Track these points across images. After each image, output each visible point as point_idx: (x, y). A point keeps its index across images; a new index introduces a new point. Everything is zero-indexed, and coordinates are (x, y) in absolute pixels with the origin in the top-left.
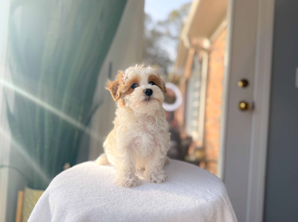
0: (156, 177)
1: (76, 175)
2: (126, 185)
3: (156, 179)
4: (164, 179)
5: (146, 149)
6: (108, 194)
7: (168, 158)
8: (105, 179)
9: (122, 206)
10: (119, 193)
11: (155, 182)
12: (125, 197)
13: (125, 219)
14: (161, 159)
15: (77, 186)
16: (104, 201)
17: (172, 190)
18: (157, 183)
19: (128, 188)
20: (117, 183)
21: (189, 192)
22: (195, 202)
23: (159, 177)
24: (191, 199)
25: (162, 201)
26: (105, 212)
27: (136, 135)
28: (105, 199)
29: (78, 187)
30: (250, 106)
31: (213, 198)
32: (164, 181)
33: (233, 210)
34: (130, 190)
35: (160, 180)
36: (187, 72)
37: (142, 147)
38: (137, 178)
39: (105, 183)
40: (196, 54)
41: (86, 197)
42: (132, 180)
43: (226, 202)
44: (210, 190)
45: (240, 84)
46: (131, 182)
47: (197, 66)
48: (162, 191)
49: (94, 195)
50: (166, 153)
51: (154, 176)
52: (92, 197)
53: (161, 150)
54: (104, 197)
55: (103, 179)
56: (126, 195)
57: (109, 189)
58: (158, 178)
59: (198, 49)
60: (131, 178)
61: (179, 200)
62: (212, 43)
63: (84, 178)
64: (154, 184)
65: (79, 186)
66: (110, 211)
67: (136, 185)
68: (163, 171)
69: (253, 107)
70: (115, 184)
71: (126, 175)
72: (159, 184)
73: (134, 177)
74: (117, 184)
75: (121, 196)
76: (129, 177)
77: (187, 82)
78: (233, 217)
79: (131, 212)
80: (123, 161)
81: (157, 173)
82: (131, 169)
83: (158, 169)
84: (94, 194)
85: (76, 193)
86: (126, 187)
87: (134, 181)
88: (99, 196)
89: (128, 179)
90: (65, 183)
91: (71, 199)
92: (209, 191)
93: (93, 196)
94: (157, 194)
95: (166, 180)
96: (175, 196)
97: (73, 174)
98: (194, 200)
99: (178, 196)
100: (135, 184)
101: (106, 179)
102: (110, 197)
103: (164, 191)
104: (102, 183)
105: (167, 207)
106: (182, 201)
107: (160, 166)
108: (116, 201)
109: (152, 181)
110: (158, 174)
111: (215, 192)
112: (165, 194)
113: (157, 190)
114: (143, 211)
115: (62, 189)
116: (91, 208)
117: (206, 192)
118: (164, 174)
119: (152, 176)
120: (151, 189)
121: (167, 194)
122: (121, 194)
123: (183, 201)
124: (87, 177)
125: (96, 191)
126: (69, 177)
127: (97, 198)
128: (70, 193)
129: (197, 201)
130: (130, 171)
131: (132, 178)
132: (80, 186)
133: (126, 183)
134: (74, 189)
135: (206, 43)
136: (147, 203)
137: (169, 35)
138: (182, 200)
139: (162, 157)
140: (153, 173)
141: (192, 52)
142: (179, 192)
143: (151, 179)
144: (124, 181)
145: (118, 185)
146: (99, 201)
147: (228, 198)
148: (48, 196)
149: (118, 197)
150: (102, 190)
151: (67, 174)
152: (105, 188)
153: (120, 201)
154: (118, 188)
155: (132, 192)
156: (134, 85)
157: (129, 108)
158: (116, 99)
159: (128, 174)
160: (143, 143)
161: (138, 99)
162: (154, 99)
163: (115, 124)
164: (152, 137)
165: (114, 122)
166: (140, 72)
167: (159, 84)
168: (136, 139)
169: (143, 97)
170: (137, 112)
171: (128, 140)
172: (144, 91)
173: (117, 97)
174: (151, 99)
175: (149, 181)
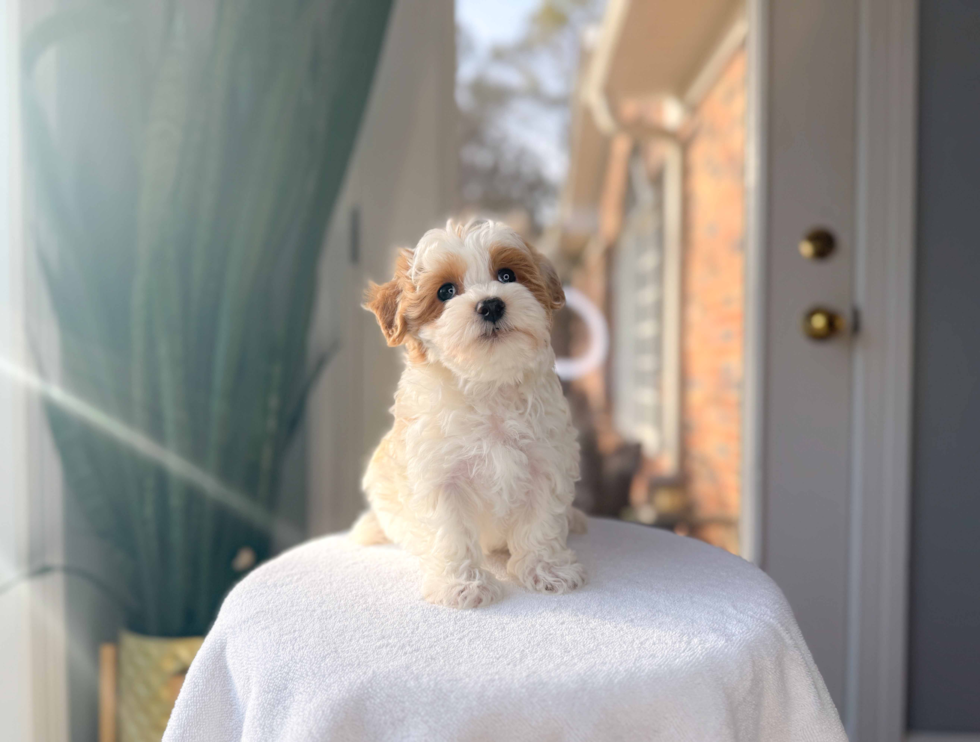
0: (550, 572)
1: (295, 578)
2: (459, 599)
3: (550, 579)
4: (580, 580)
5: (505, 496)
6: (409, 631)
8: (389, 585)
9: (459, 664)
10: (442, 627)
11: (550, 589)
12: (464, 636)
13: (475, 703)
14: (557, 518)
15: (308, 613)
17: (609, 612)
18: (556, 592)
19: (467, 608)
20: (429, 595)
21: (667, 615)
22: (689, 643)
23: (561, 574)
24: (677, 635)
25: (584, 645)
26: (412, 683)
27: (473, 453)
28: (403, 646)
29: (311, 615)
30: (845, 321)
31: (749, 629)
32: (580, 583)
33: (814, 667)
34: (473, 614)
35: (566, 581)
36: (609, 221)
37: (495, 489)
38: (490, 577)
39: (391, 597)
40: (637, 151)
41: (343, 642)
42: (476, 583)
43: (789, 641)
44: (735, 607)
45: (806, 249)
46: (476, 591)
47: (645, 195)
48: (577, 615)
49: (367, 636)
51: (544, 569)
52: (361, 641)
53: (553, 491)
54: (399, 641)
55: (384, 585)
56: (467, 631)
57: (409, 616)
58: (557, 577)
59: (642, 133)
60: (471, 577)
61: (637, 642)
62: (693, 110)
63: (325, 587)
64: (546, 595)
65: (314, 611)
66: (425, 680)
67: (492, 599)
68: (568, 554)
69: (856, 327)
70: (423, 599)
71: (455, 570)
72: (563, 594)
73: (481, 574)
74: (430, 600)
75: (452, 634)
76: (465, 576)
77: (610, 255)
78: (816, 688)
79: (493, 680)
80: (440, 532)
81: (550, 561)
82: (468, 549)
83: (552, 548)
84: (366, 633)
85: (308, 631)
87: (482, 588)
88: (384, 637)
89: (463, 580)
90: (268, 603)
91: (299, 650)
92: (731, 610)
93: (366, 640)
94: (563, 623)
95: (583, 580)
96: (622, 629)
97: (288, 576)
98: (685, 639)
99: (633, 630)
100: (487, 597)
102: (416, 637)
103: (584, 613)
104: (384, 599)
105: (604, 663)
106: (648, 643)
107: (556, 539)
108: (439, 648)
109: (541, 586)
110: (555, 563)
111: (751, 613)
112: (588, 623)
113: (561, 613)
114: (528, 676)
115: (262, 622)
116: (365, 673)
117: (722, 613)
118: (575, 562)
119: (539, 571)
120: (540, 611)
121: (594, 623)
122: (451, 628)
123: (651, 641)
124: (331, 584)
125: (370, 624)
126: (275, 585)
127: (378, 644)
128: (290, 632)
129: (695, 640)
130: (465, 557)
131: (474, 577)
132: (319, 611)
133: (459, 595)
134: (299, 620)
135: (672, 114)
136: (536, 652)
137: (535, 93)
138: (647, 639)
139: (561, 510)
140: (540, 561)
141: (621, 147)
142: (633, 617)
143: (536, 581)
146: (387, 653)
147: (795, 629)
148: (223, 648)
149: (442, 636)
150: (388, 620)
151: (268, 577)
152: (395, 613)
153: (451, 649)
154: (436, 612)
155: (484, 622)
156: (446, 288)
157: (438, 365)
158: (392, 339)
159: (461, 567)
160: (496, 478)
161: (461, 338)
162: (511, 330)
163: (395, 416)
164: (524, 457)
165: (394, 410)
166: (462, 244)
167: (528, 276)
168: (472, 465)
169: (474, 327)
170: (466, 376)
171: (445, 466)
172: (476, 308)
173: (396, 334)
174: (501, 333)
175: (530, 587)
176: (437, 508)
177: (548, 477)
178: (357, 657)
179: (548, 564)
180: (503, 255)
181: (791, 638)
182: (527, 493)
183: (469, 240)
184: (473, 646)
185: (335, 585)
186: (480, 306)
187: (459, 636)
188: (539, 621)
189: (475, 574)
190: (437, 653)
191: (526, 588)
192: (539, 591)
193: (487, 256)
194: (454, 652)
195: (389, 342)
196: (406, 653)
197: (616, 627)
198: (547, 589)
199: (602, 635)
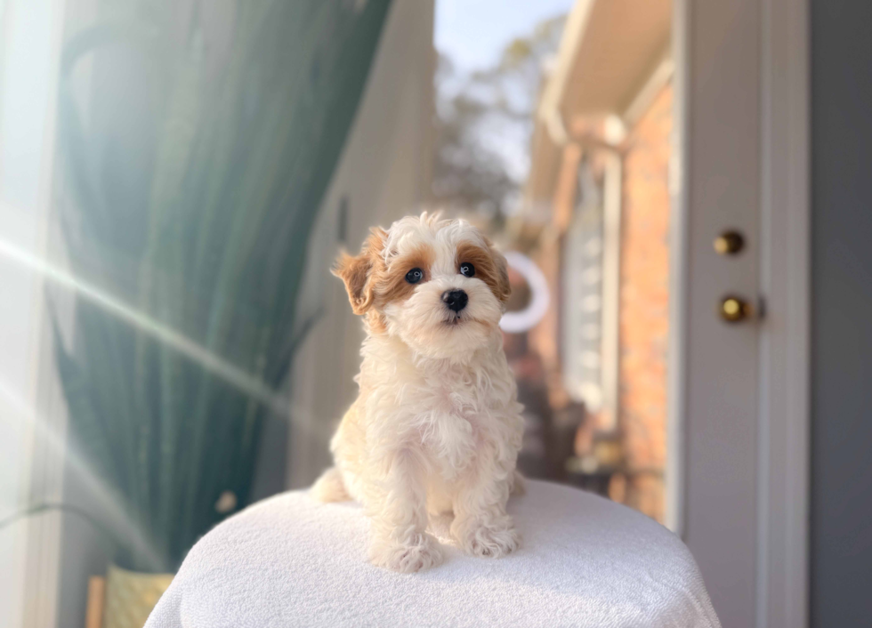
0: (489, 538)
1: (255, 535)
2: (401, 563)
3: (488, 544)
4: (514, 544)
5: (452, 460)
6: (351, 595)
7: (520, 476)
8: (340, 546)
10: (382, 591)
11: (487, 553)
12: (401, 602)
14: (499, 484)
15: (260, 573)
16: (340, 617)
17: (537, 579)
18: (492, 556)
19: (408, 572)
20: (374, 558)
21: (590, 581)
22: (607, 612)
23: (497, 539)
24: (597, 604)
25: (511, 614)
27: (423, 421)
28: (343, 611)
29: (263, 575)
31: (663, 599)
34: (413, 579)
35: (501, 546)
37: (443, 454)
38: (433, 543)
39: (340, 558)
41: (287, 605)
42: (419, 547)
43: (699, 609)
44: (651, 575)
46: (418, 556)
48: (508, 581)
49: (311, 600)
50: (513, 465)
51: (482, 533)
52: (305, 604)
53: (496, 457)
54: (340, 605)
55: (335, 545)
56: (405, 596)
57: (353, 578)
58: (494, 541)
60: (414, 542)
61: (560, 610)
63: (280, 546)
64: (482, 560)
65: (266, 569)
67: (432, 563)
68: (506, 519)
70: (369, 561)
71: (400, 535)
72: (498, 558)
73: (424, 539)
74: (374, 562)
75: (390, 599)
76: (409, 540)
77: (562, 241)
81: (489, 527)
82: (414, 514)
83: (493, 514)
84: (311, 596)
85: (257, 591)
86: (402, 569)
87: (424, 553)
88: (326, 601)
89: (406, 545)
90: (225, 560)
91: (245, 611)
92: (647, 578)
93: (309, 602)
94: (494, 589)
95: (517, 544)
96: (548, 596)
98: (604, 607)
99: (558, 597)
100: (428, 560)
101: (343, 546)
102: (356, 602)
103: (515, 579)
104: (332, 560)
106: (570, 612)
107: (497, 504)
108: (376, 615)
109: (478, 550)
110: (493, 530)
112: (517, 589)
113: (494, 578)
115: (217, 580)
117: (639, 580)
118: (512, 527)
119: (478, 537)
120: (475, 576)
121: (523, 590)
122: (390, 593)
123: (573, 610)
125: (316, 586)
127: (320, 608)
128: (240, 592)
129: (613, 610)
130: (411, 522)
131: (418, 542)
132: (270, 571)
133: (401, 559)
134: (251, 579)
136: (466, 620)
138: (570, 607)
139: (502, 476)
140: (480, 526)
142: (559, 584)
143: (475, 545)
144: (396, 551)
145: (377, 566)
146: (327, 618)
147: (705, 597)
148: (178, 604)
149: (381, 601)
150: (332, 583)
151: (230, 532)
152: (341, 575)
153: (388, 615)
154: (378, 576)
155: (422, 586)
156: (414, 273)
157: (397, 338)
158: (359, 308)
159: (406, 532)
160: (441, 444)
161: (426, 320)
162: (470, 319)
163: (360, 385)
164: (469, 426)
165: (359, 379)
166: (433, 235)
167: (486, 272)
168: (423, 432)
169: (439, 312)
170: (421, 353)
171: (399, 433)
172: (442, 296)
173: (364, 305)
174: (461, 321)
175: (468, 551)
176: (390, 471)
177: (493, 446)
178: (299, 620)
179: (487, 529)
180: (468, 251)
181: (702, 606)
182: (473, 459)
183: (441, 236)
184: (408, 612)
185: (289, 544)
186: (446, 296)
187: (397, 601)
188: (473, 587)
189: (418, 538)
190: (375, 619)
191: (465, 551)
192: (476, 555)
193: (455, 250)
194: (390, 618)
195: (355, 310)
196: (344, 618)
197: (542, 594)
198: (484, 553)
199: (529, 602)
